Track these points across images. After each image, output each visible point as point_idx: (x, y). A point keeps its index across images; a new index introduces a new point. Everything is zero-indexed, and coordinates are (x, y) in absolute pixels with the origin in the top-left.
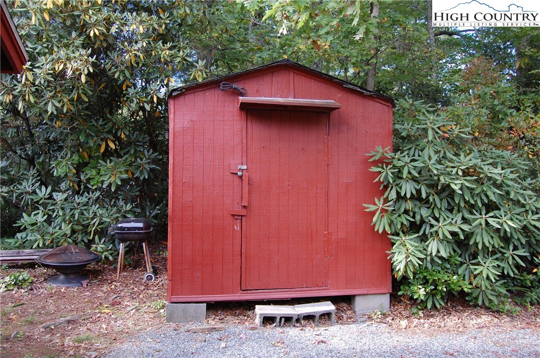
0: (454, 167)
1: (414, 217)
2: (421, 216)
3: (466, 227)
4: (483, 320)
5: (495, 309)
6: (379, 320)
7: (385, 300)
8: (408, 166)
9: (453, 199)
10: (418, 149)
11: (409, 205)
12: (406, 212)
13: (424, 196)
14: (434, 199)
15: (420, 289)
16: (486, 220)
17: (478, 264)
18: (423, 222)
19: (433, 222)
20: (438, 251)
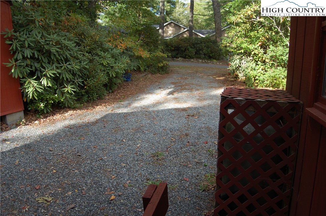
0: (50, 41)
1: (31, 68)
2: (35, 67)
3: (59, 71)
4: (69, 113)
5: (72, 107)
6: (24, 124)
7: (22, 114)
8: (27, 40)
9: (50, 57)
10: (28, 31)
11: (28, 62)
12: (27, 66)
13: (36, 56)
14: (41, 58)
15: (41, 104)
16: (67, 66)
17: (65, 87)
18: (36, 70)
19: (43, 70)
20: (48, 84)
